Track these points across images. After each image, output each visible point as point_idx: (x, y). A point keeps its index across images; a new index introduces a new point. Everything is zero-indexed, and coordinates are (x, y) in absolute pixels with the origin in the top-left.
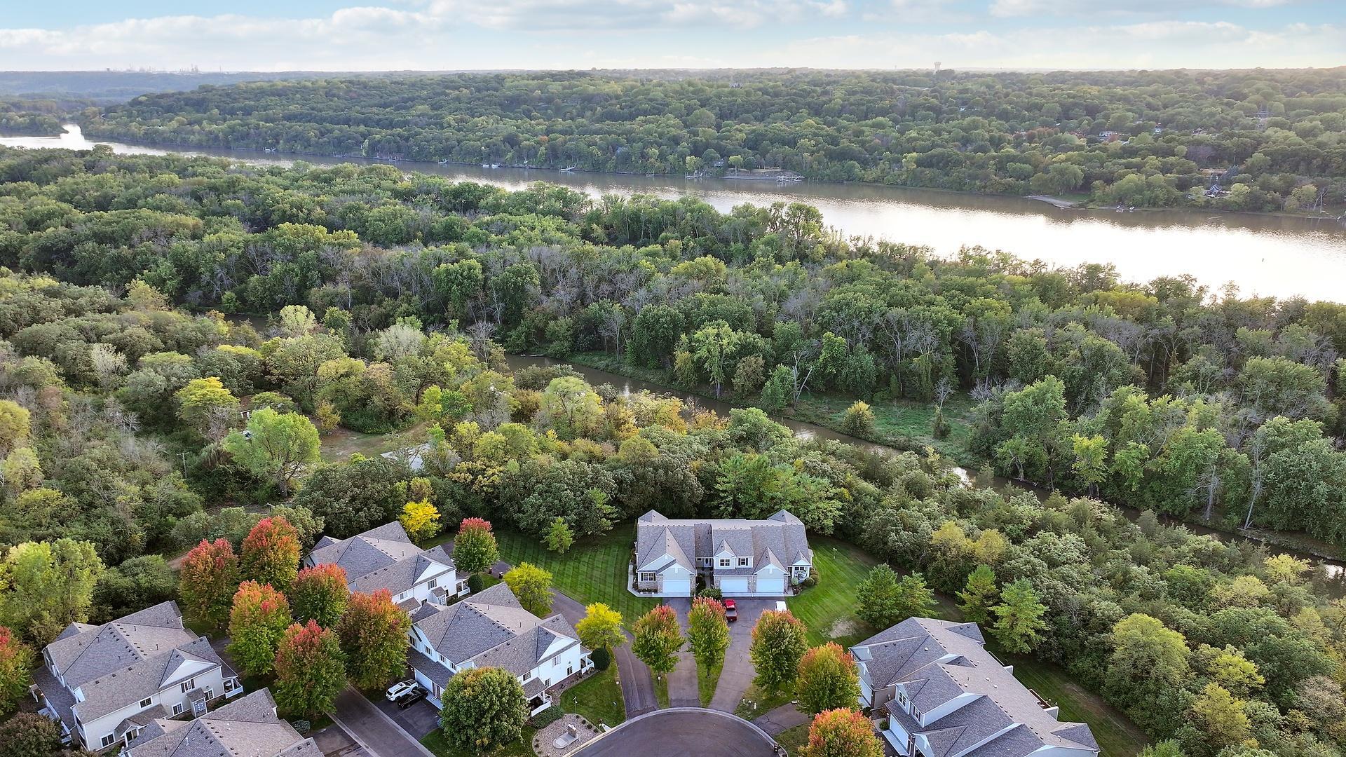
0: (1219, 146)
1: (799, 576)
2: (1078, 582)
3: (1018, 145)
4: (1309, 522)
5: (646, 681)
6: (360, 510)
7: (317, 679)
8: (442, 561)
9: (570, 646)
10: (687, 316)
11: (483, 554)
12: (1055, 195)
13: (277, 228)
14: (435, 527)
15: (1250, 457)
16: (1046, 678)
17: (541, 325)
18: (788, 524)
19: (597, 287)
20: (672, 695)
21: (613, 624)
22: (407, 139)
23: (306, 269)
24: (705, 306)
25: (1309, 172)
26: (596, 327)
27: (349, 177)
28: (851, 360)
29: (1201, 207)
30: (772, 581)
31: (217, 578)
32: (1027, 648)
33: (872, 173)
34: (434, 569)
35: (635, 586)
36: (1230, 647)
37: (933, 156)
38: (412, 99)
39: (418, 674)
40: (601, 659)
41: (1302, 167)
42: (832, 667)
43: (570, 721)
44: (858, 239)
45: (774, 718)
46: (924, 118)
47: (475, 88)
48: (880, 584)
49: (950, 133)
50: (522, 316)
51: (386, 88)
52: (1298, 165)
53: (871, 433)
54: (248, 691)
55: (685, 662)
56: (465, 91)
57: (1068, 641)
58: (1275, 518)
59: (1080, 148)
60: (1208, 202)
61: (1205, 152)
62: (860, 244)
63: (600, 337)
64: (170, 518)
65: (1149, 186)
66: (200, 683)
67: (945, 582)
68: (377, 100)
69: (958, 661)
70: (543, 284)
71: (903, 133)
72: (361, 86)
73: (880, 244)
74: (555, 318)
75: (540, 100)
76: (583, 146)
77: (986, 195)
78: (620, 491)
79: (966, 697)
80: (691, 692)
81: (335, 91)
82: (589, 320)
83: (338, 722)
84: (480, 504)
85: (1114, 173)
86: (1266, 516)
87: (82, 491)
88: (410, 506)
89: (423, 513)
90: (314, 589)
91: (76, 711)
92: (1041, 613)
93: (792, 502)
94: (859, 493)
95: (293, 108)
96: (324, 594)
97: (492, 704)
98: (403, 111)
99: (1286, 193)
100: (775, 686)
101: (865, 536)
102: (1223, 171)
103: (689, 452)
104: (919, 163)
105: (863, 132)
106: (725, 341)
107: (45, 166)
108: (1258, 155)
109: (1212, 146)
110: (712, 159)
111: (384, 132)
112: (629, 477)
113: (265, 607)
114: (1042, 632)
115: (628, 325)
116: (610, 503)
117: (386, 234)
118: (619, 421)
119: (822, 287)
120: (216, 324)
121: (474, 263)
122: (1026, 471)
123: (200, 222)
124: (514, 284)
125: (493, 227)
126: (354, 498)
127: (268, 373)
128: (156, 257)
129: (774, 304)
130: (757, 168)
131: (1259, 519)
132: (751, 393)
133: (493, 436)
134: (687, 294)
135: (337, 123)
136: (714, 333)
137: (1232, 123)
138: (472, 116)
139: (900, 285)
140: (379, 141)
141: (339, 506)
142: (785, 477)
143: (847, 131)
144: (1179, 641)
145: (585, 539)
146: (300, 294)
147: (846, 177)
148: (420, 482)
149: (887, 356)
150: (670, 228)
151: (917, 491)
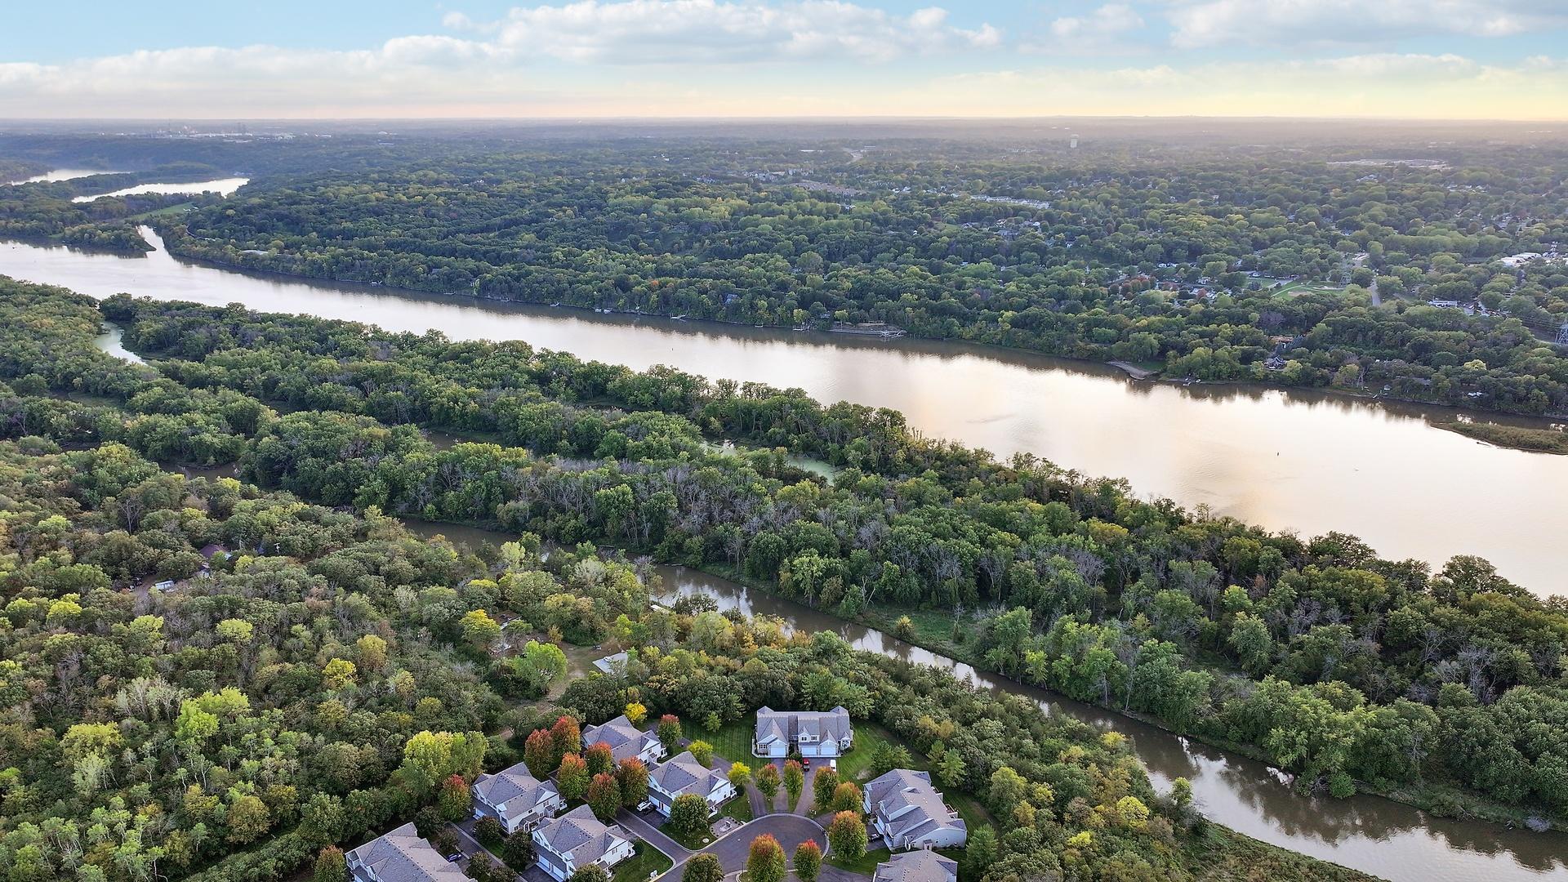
0: (1291, 311)
1: (845, 745)
2: (991, 749)
3: (1109, 303)
4: (1155, 708)
5: (762, 801)
6: (602, 707)
7: (609, 799)
8: (653, 739)
9: (725, 785)
10: (789, 540)
11: (674, 734)
12: (1133, 362)
14: (644, 717)
15: (1129, 667)
16: (963, 799)
17: (680, 541)
18: (841, 714)
19: (721, 511)
20: (775, 808)
21: (746, 774)
22: (518, 279)
23: (490, 485)
24: (802, 534)
26: (722, 545)
28: (903, 582)
29: (1261, 380)
30: (829, 749)
31: (545, 749)
32: (953, 784)
33: (971, 331)
34: (651, 743)
35: (756, 751)
36: (1046, 783)
37: (1027, 316)
38: (516, 222)
39: (651, 798)
40: (740, 790)
41: (1360, 338)
42: (849, 794)
43: (727, 820)
44: (934, 441)
45: (825, 818)
48: (883, 751)
49: (1047, 285)
50: (664, 533)
53: (913, 638)
54: (570, 808)
55: (782, 791)
56: (569, 212)
57: (974, 780)
59: (1165, 310)
60: (1266, 376)
61: (1277, 318)
63: (724, 552)
64: (494, 711)
65: (1215, 359)
66: (550, 802)
67: (922, 747)
68: (478, 223)
69: (912, 791)
70: (680, 506)
71: (1003, 284)
72: (459, 202)
73: (952, 446)
74: (690, 536)
75: (647, 225)
76: (694, 295)
77: (1072, 359)
78: (746, 693)
79: (910, 807)
80: (786, 806)
81: (434, 210)
82: (716, 539)
83: (618, 819)
84: (666, 702)
85: (1187, 343)
86: (1136, 704)
87: (441, 697)
88: (630, 706)
89: (638, 710)
90: (595, 754)
91: (502, 815)
92: (963, 766)
93: (846, 701)
94: (886, 694)
95: (395, 233)
96: (601, 758)
97: (693, 810)
98: (508, 240)
99: (1336, 368)
100: (825, 803)
101: (884, 720)
102: (1290, 339)
103: (787, 667)
104: (1014, 323)
105: (965, 282)
106: (815, 568)
108: (1321, 325)
109: (1285, 314)
110: (819, 312)
111: (494, 269)
112: (751, 685)
113: (578, 766)
114: (961, 776)
115: (746, 545)
116: (741, 702)
117: (536, 432)
118: (743, 640)
119: (891, 510)
120: (444, 548)
121: (626, 488)
122: (1004, 670)
123: (388, 431)
124: (659, 508)
125: (628, 430)
126: (597, 701)
127: (506, 600)
128: (366, 472)
129: (854, 528)
130: (861, 321)
131: (1133, 705)
132: (833, 603)
133: (670, 659)
134: (789, 521)
135: (443, 255)
136: (808, 560)
137: (1325, 270)
138: (580, 247)
139: (947, 515)
140: (491, 281)
141: (591, 705)
142: (841, 685)
143: (950, 280)
144: (1021, 781)
145: (727, 723)
146: (486, 506)
147: (945, 334)
148: (633, 690)
149: (929, 578)
150: (778, 422)
151: (922, 691)
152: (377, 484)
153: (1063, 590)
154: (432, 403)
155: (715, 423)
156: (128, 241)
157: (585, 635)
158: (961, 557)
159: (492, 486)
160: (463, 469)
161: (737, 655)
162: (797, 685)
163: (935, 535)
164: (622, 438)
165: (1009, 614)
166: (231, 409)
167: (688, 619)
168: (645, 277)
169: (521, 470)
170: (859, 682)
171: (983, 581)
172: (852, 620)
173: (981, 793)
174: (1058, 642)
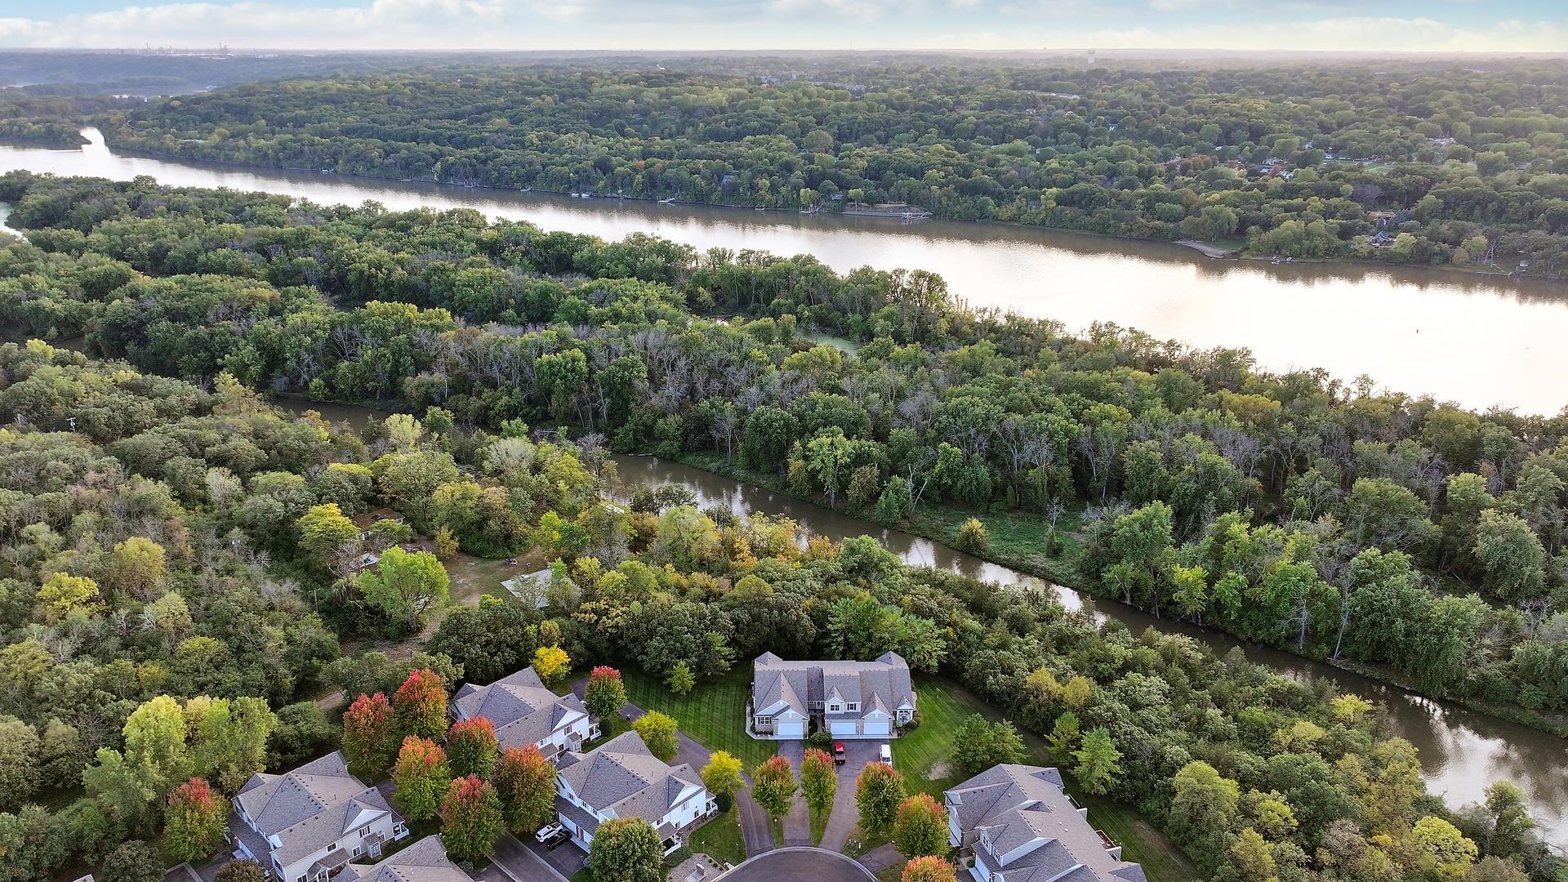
0: (1389, 185)
1: (904, 718)
2: (1157, 726)
3: (1169, 180)
4: (1389, 654)
5: (763, 820)
6: (495, 654)
7: (479, 825)
8: (576, 709)
9: (697, 793)
10: (801, 418)
11: (613, 700)
12: (1207, 240)
13: (365, 307)
14: (565, 670)
15: (1341, 591)
16: (1119, 817)
17: (649, 423)
18: (895, 665)
19: (707, 382)
20: (787, 836)
21: (734, 771)
22: (484, 162)
23: (398, 353)
24: (819, 409)
25: (1484, 218)
26: (707, 427)
27: (428, 223)
28: (967, 472)
29: (1364, 258)
30: (877, 724)
31: (378, 729)
32: (1103, 790)
33: (1008, 210)
34: (570, 716)
35: (753, 729)
36: (1275, 792)
37: (1074, 193)
38: (488, 109)
39: (562, 817)
40: (724, 802)
41: (1477, 212)
42: (924, 817)
43: (699, 860)
44: (985, 310)
45: (876, 857)
46: (1068, 141)
47: (560, 94)
48: (972, 730)
49: (1095, 162)
50: (629, 412)
51: (456, 93)
52: (1471, 210)
53: (984, 550)
54: (415, 836)
55: (798, 806)
56: (549, 99)
57: (1139, 784)
58: (1361, 649)
59: (1237, 185)
60: (1371, 252)
61: (1373, 192)
62: (986, 316)
63: (711, 436)
64: (315, 661)
65: (1309, 234)
66: (374, 828)
67: (1037, 723)
68: (446, 110)
69: (1035, 807)
70: (651, 379)
71: (1043, 162)
73: (1008, 317)
74: (664, 415)
75: (635, 111)
76: (685, 174)
77: (1131, 239)
78: (736, 630)
79: (1039, 841)
80: (804, 832)
81: (398, 98)
82: (699, 419)
83: (496, 862)
84: (605, 644)
85: (1272, 217)
86: (1354, 647)
87: (231, 635)
88: (541, 651)
89: (554, 658)
90: (468, 742)
91: (274, 855)
92: (1116, 758)
93: (900, 642)
94: (964, 632)
95: (352, 120)
96: (477, 746)
97: (634, 851)
98: (478, 125)
99: (1456, 243)
100: (877, 829)
101: (967, 676)
102: (1392, 214)
103: (802, 589)
104: (1060, 200)
105: (998, 160)
106: (839, 452)
107: (84, 204)
108: (1430, 198)
109: (1381, 185)
110: (829, 192)
111: (459, 153)
112: (745, 617)
113: (428, 760)
114: (1117, 776)
115: (740, 426)
116: (728, 645)
117: (476, 301)
118: (733, 549)
119: (941, 381)
120: (315, 427)
121: (578, 353)
122: (1132, 597)
123: (277, 293)
124: (621, 378)
125: (592, 297)
126: (488, 643)
127: (380, 492)
128: (236, 338)
129: (891, 403)
130: (879, 202)
131: (1346, 650)
132: (865, 503)
133: (615, 576)
134: (801, 393)
135: (404, 140)
136: (829, 440)
137: (1410, 150)
138: (558, 132)
139: (1021, 384)
140: (453, 164)
141: (475, 651)
142: (893, 618)
143: (981, 158)
144: (1229, 788)
145: (706, 680)
146: (392, 380)
147: (978, 215)
148: (551, 625)
149: (1003, 466)
150: (783, 292)
151: (1019, 627)
152: (248, 352)
153: (1209, 478)
154: (349, 270)
155: (705, 295)
156: (60, 133)
157: (496, 543)
158: (1051, 436)
159: (401, 355)
160: (362, 331)
161: (724, 570)
162: (820, 618)
163: (1008, 410)
164: (583, 305)
165: (1137, 513)
166: (92, 274)
167: (650, 519)
168: (630, 159)
169: (443, 335)
170: (919, 611)
171: (1081, 468)
172: (893, 527)
173: (1151, 805)
174: (1216, 553)
